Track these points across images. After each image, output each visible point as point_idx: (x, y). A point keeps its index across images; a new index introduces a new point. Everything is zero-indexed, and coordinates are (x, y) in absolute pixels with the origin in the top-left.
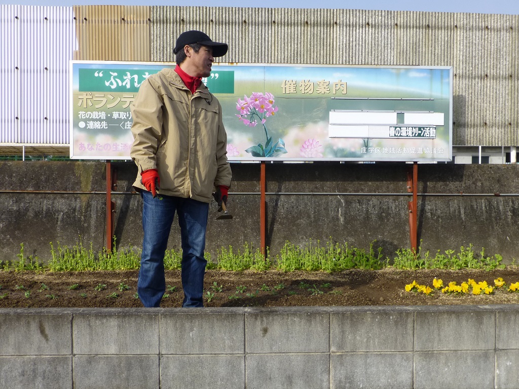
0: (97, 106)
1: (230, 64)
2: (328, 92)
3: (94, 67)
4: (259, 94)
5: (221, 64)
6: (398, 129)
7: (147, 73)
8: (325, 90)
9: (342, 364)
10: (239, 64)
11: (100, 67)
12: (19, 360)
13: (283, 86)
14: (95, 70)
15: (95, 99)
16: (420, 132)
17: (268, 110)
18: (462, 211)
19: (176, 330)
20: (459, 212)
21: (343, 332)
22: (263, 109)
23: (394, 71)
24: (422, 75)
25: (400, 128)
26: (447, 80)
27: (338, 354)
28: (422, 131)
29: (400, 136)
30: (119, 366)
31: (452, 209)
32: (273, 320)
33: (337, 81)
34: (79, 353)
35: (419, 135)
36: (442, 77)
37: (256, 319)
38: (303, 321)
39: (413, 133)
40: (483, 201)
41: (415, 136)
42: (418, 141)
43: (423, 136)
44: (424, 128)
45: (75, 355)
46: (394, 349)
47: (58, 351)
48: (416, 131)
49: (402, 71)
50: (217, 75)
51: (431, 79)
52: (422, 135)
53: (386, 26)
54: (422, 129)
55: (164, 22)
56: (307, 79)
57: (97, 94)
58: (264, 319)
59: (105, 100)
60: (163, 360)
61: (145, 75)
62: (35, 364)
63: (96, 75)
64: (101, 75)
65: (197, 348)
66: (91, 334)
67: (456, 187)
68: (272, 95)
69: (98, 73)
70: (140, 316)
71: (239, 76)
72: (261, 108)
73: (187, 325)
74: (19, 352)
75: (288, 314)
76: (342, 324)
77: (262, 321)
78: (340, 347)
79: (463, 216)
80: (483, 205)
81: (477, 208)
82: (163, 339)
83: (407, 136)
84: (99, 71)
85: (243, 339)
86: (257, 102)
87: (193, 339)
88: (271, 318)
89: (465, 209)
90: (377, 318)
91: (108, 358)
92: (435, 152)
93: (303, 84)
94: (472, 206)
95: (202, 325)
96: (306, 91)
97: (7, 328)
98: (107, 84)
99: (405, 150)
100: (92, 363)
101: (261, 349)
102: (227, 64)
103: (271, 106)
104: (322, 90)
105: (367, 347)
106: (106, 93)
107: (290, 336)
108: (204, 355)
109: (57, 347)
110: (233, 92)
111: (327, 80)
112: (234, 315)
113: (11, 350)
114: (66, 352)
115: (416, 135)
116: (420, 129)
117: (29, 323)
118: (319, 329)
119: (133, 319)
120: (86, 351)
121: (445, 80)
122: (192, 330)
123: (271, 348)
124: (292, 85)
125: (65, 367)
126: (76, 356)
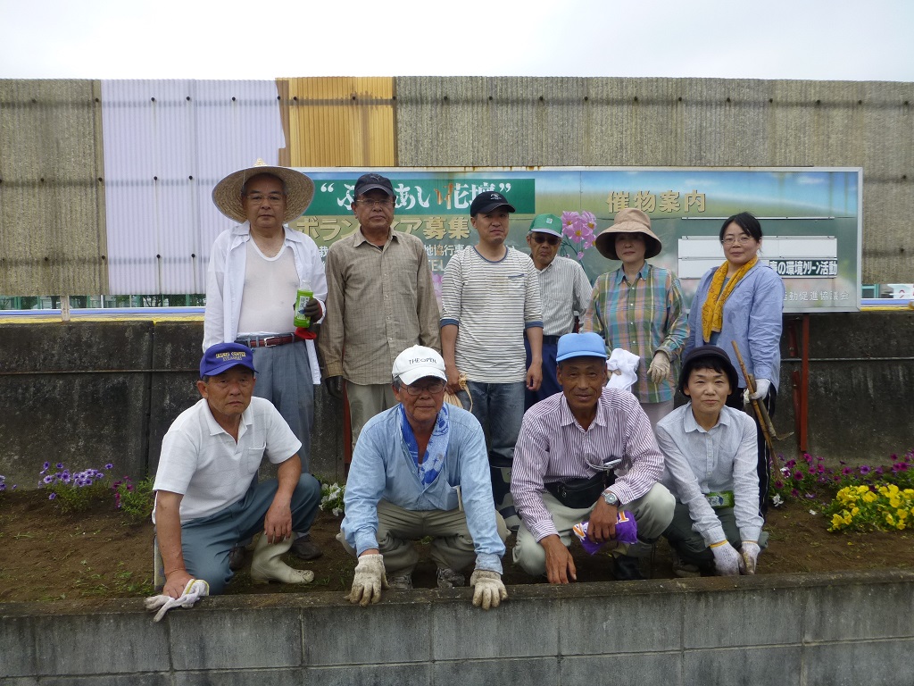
0: (325, 238)
1: (528, 169)
2: (677, 209)
3: (320, 178)
4: (573, 213)
5: (514, 169)
6: (782, 263)
7: (401, 185)
8: (673, 207)
9: (819, 659)
10: (542, 169)
11: (329, 178)
12: (353, 670)
13: (609, 200)
14: (320, 183)
15: (322, 227)
16: (814, 268)
17: (586, 238)
18: (870, 384)
19: (584, 620)
20: (866, 385)
21: (822, 613)
22: (580, 236)
23: (775, 176)
24: (817, 181)
25: (785, 261)
26: (854, 189)
27: (814, 644)
28: (817, 267)
29: (786, 274)
30: (500, 674)
31: (855, 381)
32: (723, 600)
33: (690, 192)
34: (442, 657)
35: (813, 273)
36: (846, 185)
37: (699, 600)
38: (766, 600)
39: (804, 270)
40: (900, 367)
41: (807, 274)
42: (812, 282)
43: (819, 274)
44: (820, 262)
45: (434, 661)
46: (893, 634)
47: (410, 657)
48: (809, 266)
49: (787, 176)
50: (508, 186)
51: (831, 187)
52: (817, 272)
53: (756, 104)
54: (817, 263)
55: (418, 101)
56: (645, 189)
57: (325, 219)
58: (711, 599)
59: (337, 228)
60: (565, 662)
61: (398, 187)
62: (376, 676)
63: (323, 189)
64: (331, 189)
65: (614, 645)
66: (458, 630)
67: (860, 348)
68: (592, 216)
69: (327, 186)
70: (530, 601)
71: (541, 187)
72: (577, 235)
73: (600, 612)
74: (353, 660)
75: (744, 591)
76: (821, 602)
77: (707, 602)
78: (817, 635)
79: (871, 391)
80: (901, 374)
81: (892, 379)
82: (564, 634)
83: (796, 274)
84: (328, 183)
85: (679, 630)
86: (571, 226)
87: (607, 631)
88: (720, 598)
89: (874, 380)
90: (870, 591)
91: (483, 664)
92: (836, 298)
93: (640, 197)
94: (884, 376)
95: (620, 612)
96: (644, 209)
97: (335, 626)
98: (341, 203)
99: (791, 296)
100: (461, 672)
101: (706, 642)
102: (524, 169)
103: (591, 231)
104: (669, 207)
105: (856, 632)
106: (338, 217)
107: (747, 621)
108: (623, 655)
109: (409, 651)
110: (534, 212)
111: (675, 191)
112: (667, 595)
113: (340, 657)
114: (421, 657)
115: (809, 273)
116: (814, 263)
117: (367, 617)
118: (789, 611)
119: (520, 606)
120: (451, 654)
121: (852, 189)
122: (606, 619)
123: (720, 641)
124: (623, 200)
125: (421, 678)
126: (437, 663)
